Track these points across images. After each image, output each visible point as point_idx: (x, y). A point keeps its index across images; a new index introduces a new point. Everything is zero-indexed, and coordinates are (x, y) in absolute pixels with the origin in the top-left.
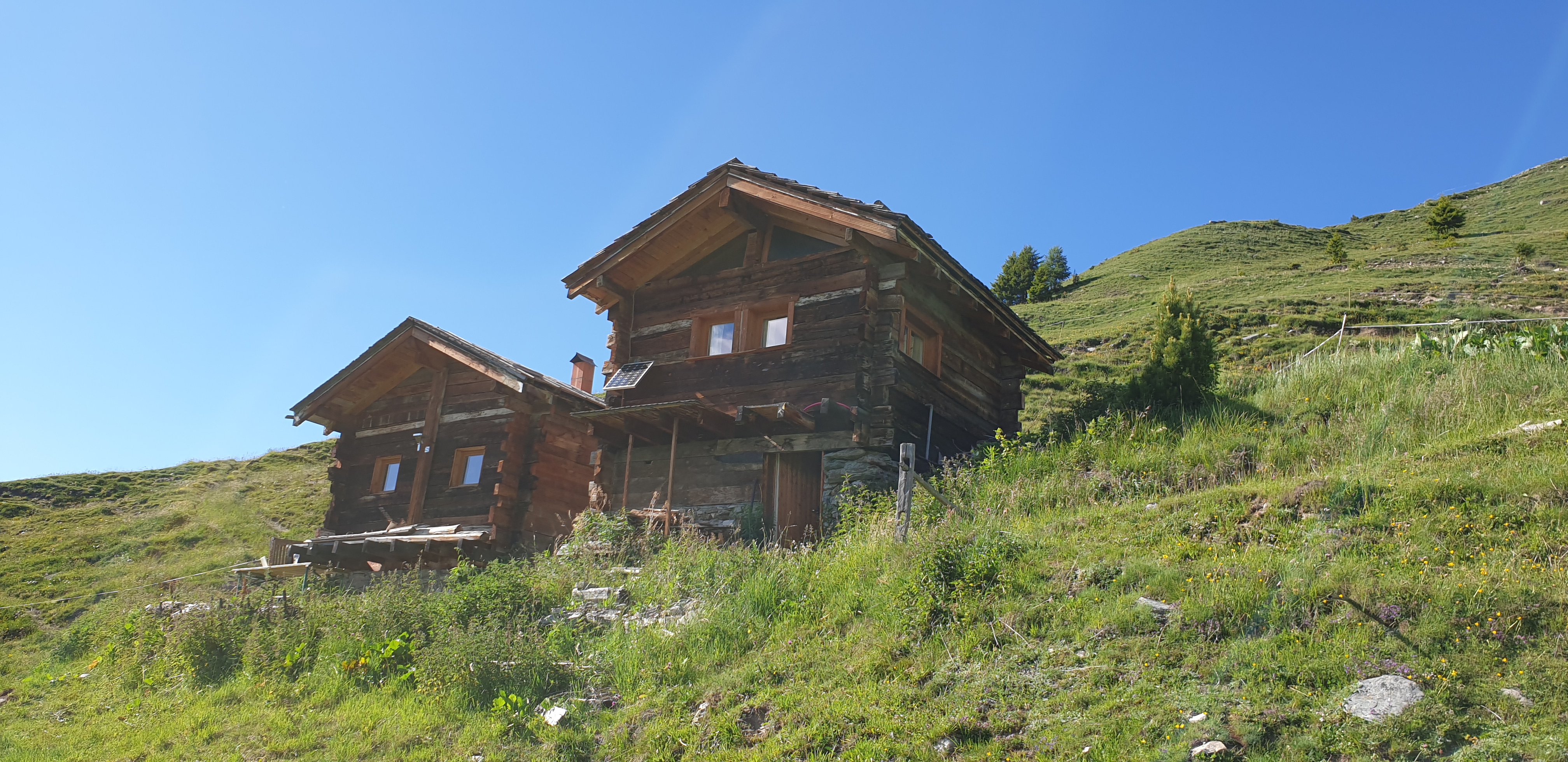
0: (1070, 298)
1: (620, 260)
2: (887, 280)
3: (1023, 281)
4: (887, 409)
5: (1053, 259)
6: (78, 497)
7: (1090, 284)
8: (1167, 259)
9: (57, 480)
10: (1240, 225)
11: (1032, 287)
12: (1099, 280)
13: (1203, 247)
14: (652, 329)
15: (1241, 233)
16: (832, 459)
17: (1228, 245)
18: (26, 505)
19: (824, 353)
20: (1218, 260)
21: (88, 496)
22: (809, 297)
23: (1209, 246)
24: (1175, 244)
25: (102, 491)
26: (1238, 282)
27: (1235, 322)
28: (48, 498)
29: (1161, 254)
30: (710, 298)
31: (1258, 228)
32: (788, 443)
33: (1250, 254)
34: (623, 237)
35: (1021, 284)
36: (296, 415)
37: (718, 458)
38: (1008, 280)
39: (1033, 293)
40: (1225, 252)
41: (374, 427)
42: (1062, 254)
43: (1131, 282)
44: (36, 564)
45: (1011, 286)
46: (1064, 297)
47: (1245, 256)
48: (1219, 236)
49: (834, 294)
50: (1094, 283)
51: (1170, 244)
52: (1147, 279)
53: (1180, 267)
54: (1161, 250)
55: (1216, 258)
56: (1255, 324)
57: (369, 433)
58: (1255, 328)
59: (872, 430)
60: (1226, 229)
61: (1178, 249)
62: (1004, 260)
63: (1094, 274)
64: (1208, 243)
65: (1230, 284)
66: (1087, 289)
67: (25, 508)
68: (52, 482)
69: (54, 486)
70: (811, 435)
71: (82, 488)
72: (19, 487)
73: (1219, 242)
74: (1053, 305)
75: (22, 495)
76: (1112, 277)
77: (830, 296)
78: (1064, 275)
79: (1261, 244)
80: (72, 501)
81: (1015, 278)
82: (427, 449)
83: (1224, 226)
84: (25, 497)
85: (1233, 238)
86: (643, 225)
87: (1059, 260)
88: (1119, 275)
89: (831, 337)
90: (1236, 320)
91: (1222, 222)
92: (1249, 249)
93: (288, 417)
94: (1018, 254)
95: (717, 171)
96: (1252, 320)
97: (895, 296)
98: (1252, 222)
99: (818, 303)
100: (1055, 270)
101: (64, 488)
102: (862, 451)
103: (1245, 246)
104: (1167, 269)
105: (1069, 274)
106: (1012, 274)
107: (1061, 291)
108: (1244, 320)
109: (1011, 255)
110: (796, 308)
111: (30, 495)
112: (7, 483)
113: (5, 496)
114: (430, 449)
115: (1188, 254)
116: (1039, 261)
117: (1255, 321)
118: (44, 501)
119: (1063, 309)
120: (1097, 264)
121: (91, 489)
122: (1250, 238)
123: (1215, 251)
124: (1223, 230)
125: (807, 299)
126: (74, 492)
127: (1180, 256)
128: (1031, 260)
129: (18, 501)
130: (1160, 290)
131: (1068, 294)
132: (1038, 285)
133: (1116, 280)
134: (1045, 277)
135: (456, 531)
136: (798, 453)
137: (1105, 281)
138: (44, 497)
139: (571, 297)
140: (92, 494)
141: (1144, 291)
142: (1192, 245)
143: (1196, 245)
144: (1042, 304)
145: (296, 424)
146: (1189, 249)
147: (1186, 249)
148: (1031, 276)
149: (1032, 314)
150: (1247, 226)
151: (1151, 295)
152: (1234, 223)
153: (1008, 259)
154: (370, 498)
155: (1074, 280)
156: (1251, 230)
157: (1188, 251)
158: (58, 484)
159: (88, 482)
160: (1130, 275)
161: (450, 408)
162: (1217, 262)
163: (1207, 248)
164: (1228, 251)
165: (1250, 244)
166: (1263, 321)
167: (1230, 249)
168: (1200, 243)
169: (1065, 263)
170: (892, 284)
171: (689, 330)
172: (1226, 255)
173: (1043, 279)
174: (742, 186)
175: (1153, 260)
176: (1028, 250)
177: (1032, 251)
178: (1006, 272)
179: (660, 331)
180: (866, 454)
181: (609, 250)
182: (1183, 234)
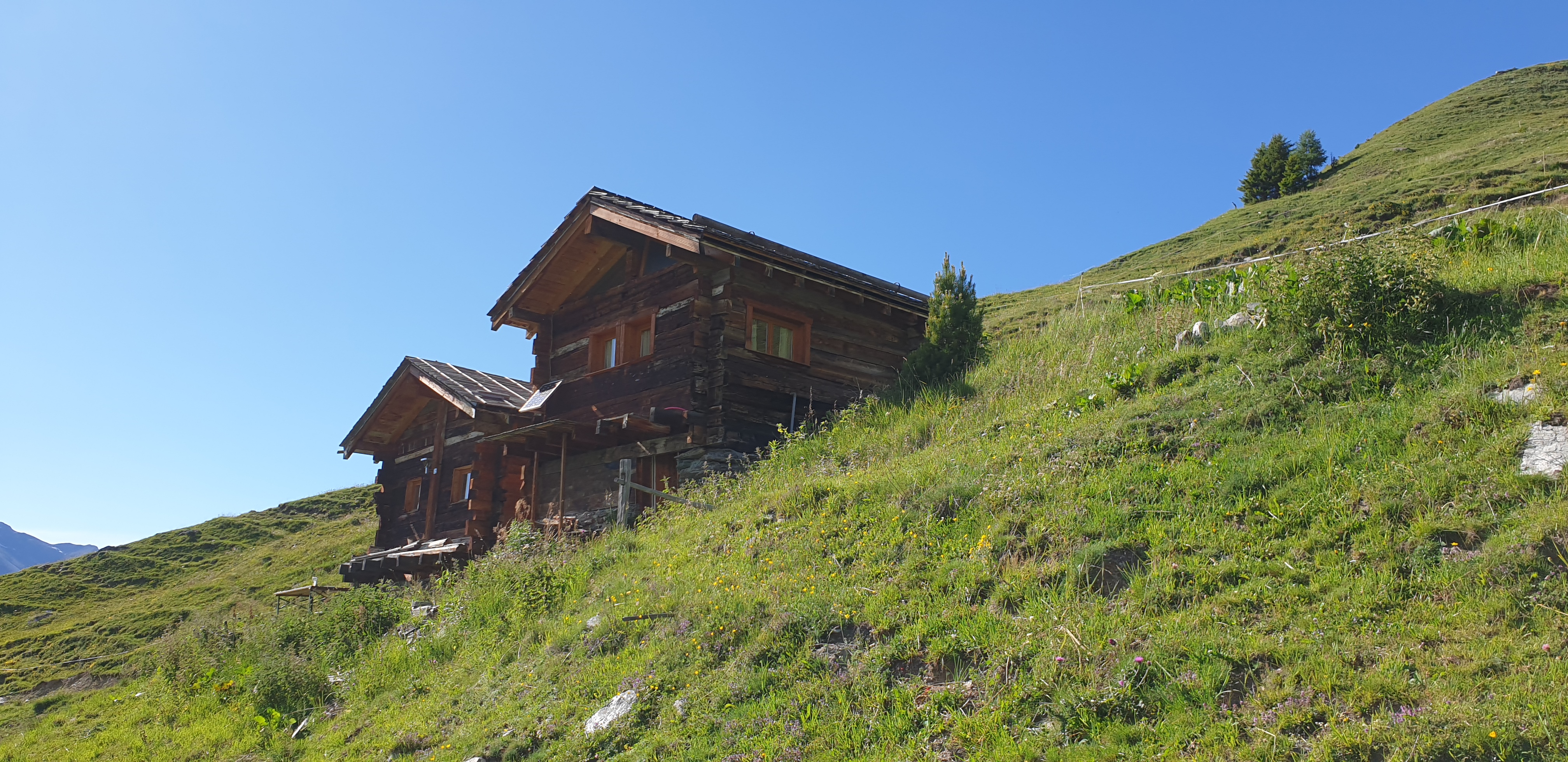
0: (1326, 185)
1: (523, 291)
2: (717, 286)
3: (1274, 174)
4: (718, 409)
5: (1304, 145)
6: (346, 508)
7: (1349, 167)
8: (1440, 125)
9: (331, 496)
10: (1533, 70)
11: (1284, 179)
12: (1359, 160)
13: (1485, 103)
14: (564, 348)
15: (1533, 80)
16: (681, 460)
17: (1516, 96)
18: (307, 520)
19: (675, 360)
20: (1502, 116)
21: (354, 507)
22: (666, 308)
23: (1493, 101)
24: (1452, 105)
25: (366, 502)
26: (1510, 141)
27: (1407, 208)
28: (325, 512)
29: (1433, 120)
30: (601, 316)
31: (1556, 70)
32: (652, 448)
33: (1544, 103)
34: (524, 270)
35: (1273, 177)
36: (345, 449)
37: (607, 465)
38: (1259, 175)
39: (1285, 185)
40: (1513, 106)
41: (406, 453)
42: (1316, 138)
43: (1395, 157)
44: (289, 575)
45: (1262, 180)
46: (1320, 185)
47: (1537, 106)
48: (1506, 88)
49: (682, 303)
50: (1354, 164)
51: (1445, 106)
52: (1415, 151)
53: (1455, 131)
54: (1434, 115)
55: (1500, 114)
56: (1431, 207)
57: (403, 459)
58: (1430, 212)
59: (708, 430)
60: (1516, 77)
61: (1455, 110)
62: (1252, 154)
63: (1357, 153)
64: (1492, 98)
65: (1501, 144)
66: (1344, 173)
67: (305, 523)
68: (327, 498)
69: (328, 501)
70: (668, 438)
71: (351, 501)
72: (302, 505)
73: (1506, 95)
74: (1301, 197)
75: (305, 512)
76: (1373, 155)
77: (680, 305)
78: (1320, 160)
79: (1559, 88)
80: (342, 513)
81: (1265, 171)
82: (435, 471)
83: (1512, 75)
84: (307, 514)
85: (1524, 87)
86: (537, 258)
87: (1313, 145)
88: (1382, 151)
89: (679, 345)
90: (1409, 205)
91: (1511, 70)
92: (1543, 97)
93: (339, 452)
94: (1267, 144)
95: (583, 200)
96: (1427, 203)
97: (723, 301)
98: (1549, 66)
99: (672, 313)
100: (1308, 157)
101: (336, 503)
102: (701, 450)
103: (1538, 94)
104: (1439, 136)
105: (1325, 159)
106: (1262, 167)
107: (1316, 179)
108: (1418, 205)
109: (1260, 147)
110: (657, 319)
111: (311, 511)
112: (293, 503)
113: (293, 514)
114: (437, 471)
115: (1466, 115)
116: (1291, 148)
117: (1430, 203)
118: (320, 515)
119: (1312, 200)
120: (1362, 142)
121: (357, 501)
122: (1545, 83)
123: (1499, 107)
124: (1512, 79)
125: (665, 310)
126: (344, 505)
127: (1456, 118)
128: (1281, 149)
129: (301, 517)
130: (1420, 163)
131: (1325, 181)
132: (1290, 175)
133: (1377, 158)
134: (1297, 166)
135: (445, 544)
136: (660, 455)
137: (1366, 160)
138: (321, 512)
139: (495, 328)
140: (358, 505)
141: (1402, 167)
142: (1472, 103)
143: (1476, 102)
144: (1289, 197)
145: (346, 458)
146: (1468, 108)
147: (1464, 109)
148: (1282, 167)
149: (1277, 210)
150: (1541, 70)
151: (1408, 171)
152: (1526, 69)
153: (1257, 152)
154: (405, 516)
155: (1333, 164)
156: (1547, 74)
157: (1466, 111)
158: (332, 499)
159: (355, 495)
160: (1394, 149)
161: (450, 432)
162: (1501, 119)
163: (1489, 104)
164: (1516, 103)
165: (1545, 90)
166: (1439, 202)
167: (1518, 101)
168: (1482, 100)
169: (1320, 148)
170: (720, 289)
171: (587, 347)
172: (1513, 108)
173: (1295, 169)
174: (601, 213)
175: (1423, 128)
176: (1278, 140)
177: (1283, 139)
178: (1255, 166)
179: (569, 350)
180: (706, 453)
181: (516, 283)
182: (1462, 92)
